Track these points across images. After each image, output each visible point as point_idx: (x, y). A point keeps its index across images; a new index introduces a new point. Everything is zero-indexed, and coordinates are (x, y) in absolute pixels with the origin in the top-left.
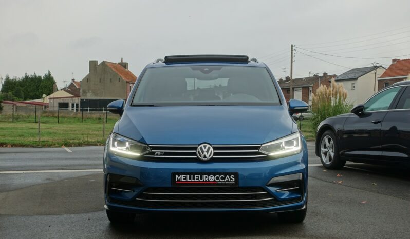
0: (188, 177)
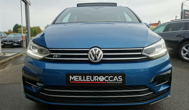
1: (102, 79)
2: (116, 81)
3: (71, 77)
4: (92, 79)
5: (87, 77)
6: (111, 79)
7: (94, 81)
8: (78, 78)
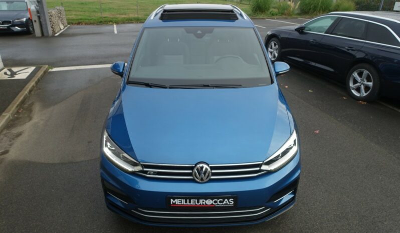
0: (183, 201)
1: (209, 202)
2: (227, 204)
3: (172, 200)
4: (198, 202)
5: (192, 200)
6: (220, 202)
7: (200, 204)
8: (181, 201)
